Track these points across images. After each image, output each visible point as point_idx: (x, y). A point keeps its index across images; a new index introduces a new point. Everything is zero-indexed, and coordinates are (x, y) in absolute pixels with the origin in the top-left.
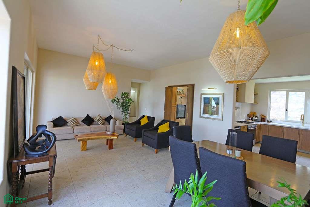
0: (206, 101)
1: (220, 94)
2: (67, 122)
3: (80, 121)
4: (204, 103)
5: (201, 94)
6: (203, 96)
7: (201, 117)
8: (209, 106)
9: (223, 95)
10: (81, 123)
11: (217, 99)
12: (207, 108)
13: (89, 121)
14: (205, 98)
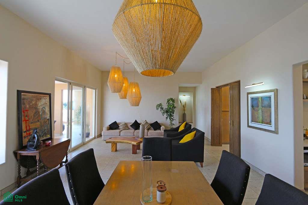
0: (255, 102)
1: (271, 91)
2: (119, 126)
3: (129, 125)
4: (252, 106)
5: (248, 94)
6: (250, 96)
7: (249, 126)
8: (258, 110)
9: (276, 92)
10: (130, 127)
11: (268, 99)
12: (256, 113)
13: (136, 126)
14: (252, 99)
